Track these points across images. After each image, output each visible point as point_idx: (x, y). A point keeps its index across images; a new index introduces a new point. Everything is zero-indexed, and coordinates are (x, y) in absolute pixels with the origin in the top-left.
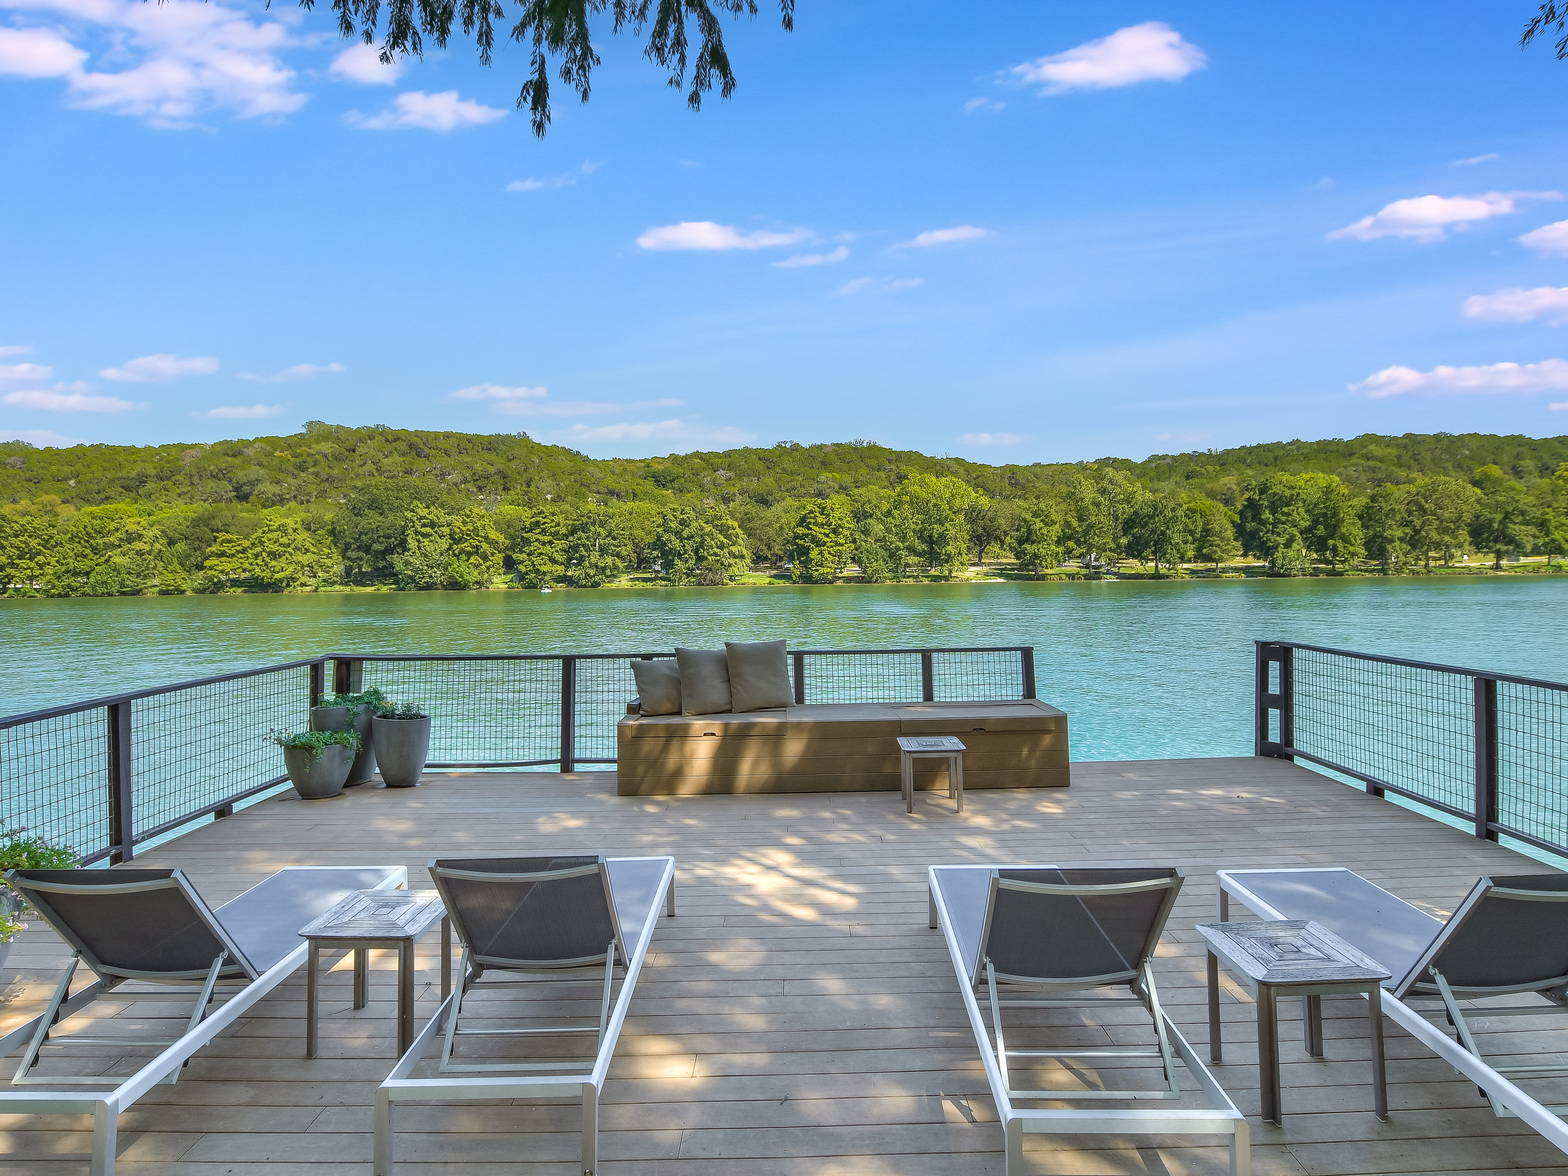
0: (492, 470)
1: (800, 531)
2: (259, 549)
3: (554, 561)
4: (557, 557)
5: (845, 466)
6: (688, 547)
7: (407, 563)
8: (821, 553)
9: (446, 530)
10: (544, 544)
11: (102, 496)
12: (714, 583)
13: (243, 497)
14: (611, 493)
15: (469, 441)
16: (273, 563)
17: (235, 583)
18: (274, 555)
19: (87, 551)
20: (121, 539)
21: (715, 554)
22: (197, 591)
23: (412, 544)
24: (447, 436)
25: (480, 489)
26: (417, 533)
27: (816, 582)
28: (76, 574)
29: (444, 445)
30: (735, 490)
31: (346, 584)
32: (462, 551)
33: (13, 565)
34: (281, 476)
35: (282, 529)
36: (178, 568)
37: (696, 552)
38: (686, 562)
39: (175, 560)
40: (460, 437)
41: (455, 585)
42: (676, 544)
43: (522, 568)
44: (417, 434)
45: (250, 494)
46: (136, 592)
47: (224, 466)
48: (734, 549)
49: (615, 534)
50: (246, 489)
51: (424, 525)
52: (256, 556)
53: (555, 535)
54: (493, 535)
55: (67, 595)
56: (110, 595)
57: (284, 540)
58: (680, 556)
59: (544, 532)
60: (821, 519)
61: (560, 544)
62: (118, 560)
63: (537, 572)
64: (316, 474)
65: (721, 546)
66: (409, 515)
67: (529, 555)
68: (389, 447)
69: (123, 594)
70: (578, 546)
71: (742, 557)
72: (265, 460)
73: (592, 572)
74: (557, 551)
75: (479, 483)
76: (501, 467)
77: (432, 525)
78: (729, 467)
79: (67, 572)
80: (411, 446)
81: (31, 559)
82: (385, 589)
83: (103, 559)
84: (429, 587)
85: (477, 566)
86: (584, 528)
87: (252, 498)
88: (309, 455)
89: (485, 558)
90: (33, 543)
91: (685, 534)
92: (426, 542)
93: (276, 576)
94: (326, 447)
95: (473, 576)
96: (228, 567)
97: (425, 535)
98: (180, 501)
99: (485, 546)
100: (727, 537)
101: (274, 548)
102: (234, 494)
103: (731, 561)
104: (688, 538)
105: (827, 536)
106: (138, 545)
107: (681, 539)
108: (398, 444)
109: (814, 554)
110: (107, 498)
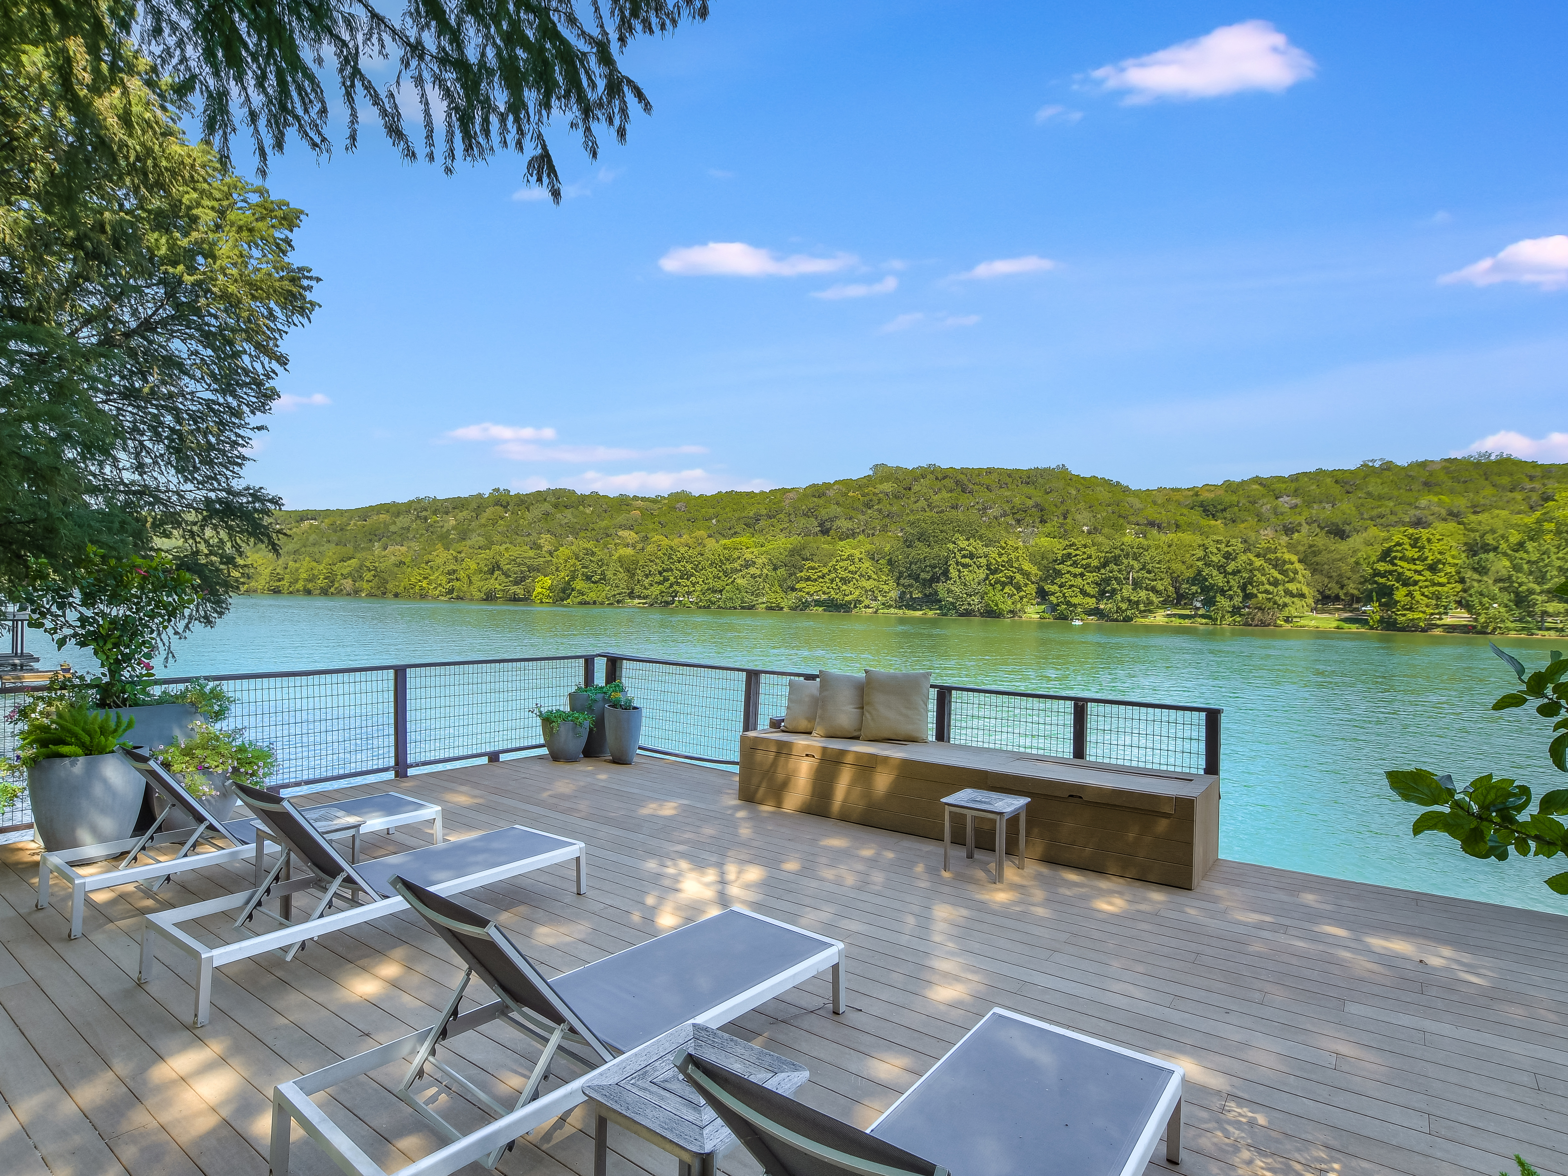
0: (1030, 503)
1: (1382, 567)
2: (833, 575)
3: (1084, 593)
4: (1089, 589)
5: (1459, 487)
6: (1232, 583)
7: (949, 591)
8: (1410, 594)
9: (983, 561)
10: (1075, 576)
11: (732, 531)
12: (1263, 624)
13: (825, 532)
14: (1152, 524)
15: (1009, 476)
16: (844, 587)
17: (818, 603)
18: (845, 581)
19: (721, 574)
20: (741, 565)
21: (1267, 592)
22: (792, 609)
23: (953, 573)
24: (990, 471)
25: (1018, 521)
26: (957, 563)
27: (1403, 629)
28: (715, 592)
29: (986, 480)
30: (1301, 519)
31: (900, 608)
32: (998, 582)
33: (678, 584)
34: (853, 513)
35: (851, 558)
36: (778, 589)
37: (1244, 588)
38: (1231, 598)
39: (776, 582)
40: (1001, 472)
41: (991, 613)
42: (1219, 580)
43: (1053, 599)
44: (963, 471)
45: (831, 528)
46: (751, 607)
47: (812, 506)
48: (1292, 587)
49: (1150, 567)
50: (828, 525)
51: (964, 556)
52: (832, 581)
53: (1086, 567)
54: (1027, 566)
55: (709, 607)
56: (735, 608)
57: (852, 568)
58: (1223, 592)
59: (1075, 564)
60: (1411, 553)
61: (1091, 577)
62: (739, 581)
63: (1069, 604)
64: (880, 511)
65: (1275, 583)
66: (951, 546)
67: (1061, 586)
68: (939, 484)
69: (743, 608)
70: (1110, 579)
71: (1302, 596)
72: (841, 500)
73: (1124, 606)
74: (1088, 583)
75: (1018, 516)
76: (1038, 500)
77: (971, 556)
78: (1296, 493)
79: (708, 589)
80: (957, 483)
81: (688, 579)
82: (931, 614)
83: (730, 580)
84: (968, 613)
85: (1011, 596)
86: (1116, 560)
87: (832, 532)
88: (875, 494)
89: (1019, 588)
90: (689, 567)
91: (1231, 567)
92: (965, 572)
93: (847, 598)
94: (887, 487)
95: (1006, 605)
96: (812, 590)
97: (965, 566)
98: (782, 535)
99: (1018, 577)
100: (1283, 572)
101: (844, 574)
102: (819, 529)
103: (1287, 600)
104: (1235, 573)
105: (1419, 573)
106: (752, 570)
107: (1226, 573)
108: (946, 482)
109: (1400, 594)
110: (736, 533)
